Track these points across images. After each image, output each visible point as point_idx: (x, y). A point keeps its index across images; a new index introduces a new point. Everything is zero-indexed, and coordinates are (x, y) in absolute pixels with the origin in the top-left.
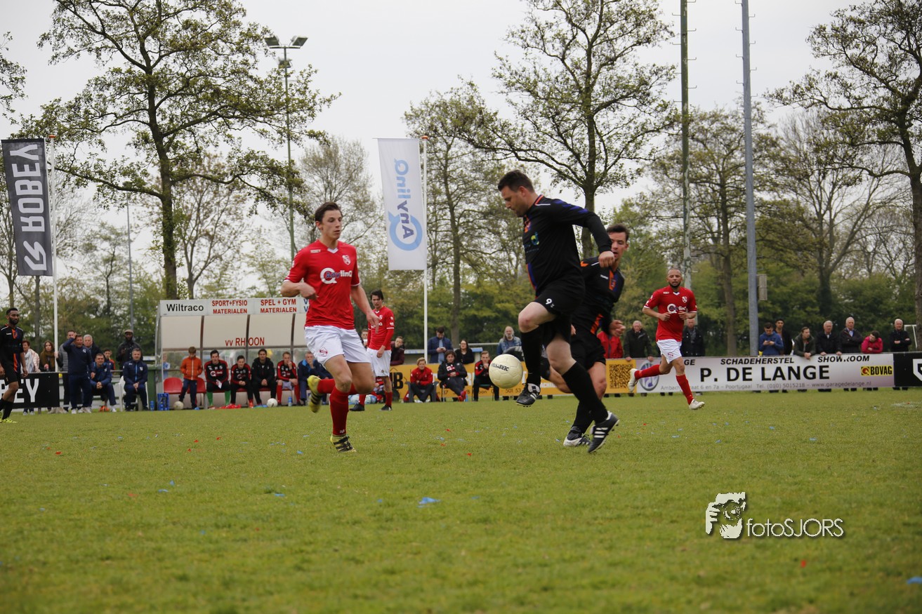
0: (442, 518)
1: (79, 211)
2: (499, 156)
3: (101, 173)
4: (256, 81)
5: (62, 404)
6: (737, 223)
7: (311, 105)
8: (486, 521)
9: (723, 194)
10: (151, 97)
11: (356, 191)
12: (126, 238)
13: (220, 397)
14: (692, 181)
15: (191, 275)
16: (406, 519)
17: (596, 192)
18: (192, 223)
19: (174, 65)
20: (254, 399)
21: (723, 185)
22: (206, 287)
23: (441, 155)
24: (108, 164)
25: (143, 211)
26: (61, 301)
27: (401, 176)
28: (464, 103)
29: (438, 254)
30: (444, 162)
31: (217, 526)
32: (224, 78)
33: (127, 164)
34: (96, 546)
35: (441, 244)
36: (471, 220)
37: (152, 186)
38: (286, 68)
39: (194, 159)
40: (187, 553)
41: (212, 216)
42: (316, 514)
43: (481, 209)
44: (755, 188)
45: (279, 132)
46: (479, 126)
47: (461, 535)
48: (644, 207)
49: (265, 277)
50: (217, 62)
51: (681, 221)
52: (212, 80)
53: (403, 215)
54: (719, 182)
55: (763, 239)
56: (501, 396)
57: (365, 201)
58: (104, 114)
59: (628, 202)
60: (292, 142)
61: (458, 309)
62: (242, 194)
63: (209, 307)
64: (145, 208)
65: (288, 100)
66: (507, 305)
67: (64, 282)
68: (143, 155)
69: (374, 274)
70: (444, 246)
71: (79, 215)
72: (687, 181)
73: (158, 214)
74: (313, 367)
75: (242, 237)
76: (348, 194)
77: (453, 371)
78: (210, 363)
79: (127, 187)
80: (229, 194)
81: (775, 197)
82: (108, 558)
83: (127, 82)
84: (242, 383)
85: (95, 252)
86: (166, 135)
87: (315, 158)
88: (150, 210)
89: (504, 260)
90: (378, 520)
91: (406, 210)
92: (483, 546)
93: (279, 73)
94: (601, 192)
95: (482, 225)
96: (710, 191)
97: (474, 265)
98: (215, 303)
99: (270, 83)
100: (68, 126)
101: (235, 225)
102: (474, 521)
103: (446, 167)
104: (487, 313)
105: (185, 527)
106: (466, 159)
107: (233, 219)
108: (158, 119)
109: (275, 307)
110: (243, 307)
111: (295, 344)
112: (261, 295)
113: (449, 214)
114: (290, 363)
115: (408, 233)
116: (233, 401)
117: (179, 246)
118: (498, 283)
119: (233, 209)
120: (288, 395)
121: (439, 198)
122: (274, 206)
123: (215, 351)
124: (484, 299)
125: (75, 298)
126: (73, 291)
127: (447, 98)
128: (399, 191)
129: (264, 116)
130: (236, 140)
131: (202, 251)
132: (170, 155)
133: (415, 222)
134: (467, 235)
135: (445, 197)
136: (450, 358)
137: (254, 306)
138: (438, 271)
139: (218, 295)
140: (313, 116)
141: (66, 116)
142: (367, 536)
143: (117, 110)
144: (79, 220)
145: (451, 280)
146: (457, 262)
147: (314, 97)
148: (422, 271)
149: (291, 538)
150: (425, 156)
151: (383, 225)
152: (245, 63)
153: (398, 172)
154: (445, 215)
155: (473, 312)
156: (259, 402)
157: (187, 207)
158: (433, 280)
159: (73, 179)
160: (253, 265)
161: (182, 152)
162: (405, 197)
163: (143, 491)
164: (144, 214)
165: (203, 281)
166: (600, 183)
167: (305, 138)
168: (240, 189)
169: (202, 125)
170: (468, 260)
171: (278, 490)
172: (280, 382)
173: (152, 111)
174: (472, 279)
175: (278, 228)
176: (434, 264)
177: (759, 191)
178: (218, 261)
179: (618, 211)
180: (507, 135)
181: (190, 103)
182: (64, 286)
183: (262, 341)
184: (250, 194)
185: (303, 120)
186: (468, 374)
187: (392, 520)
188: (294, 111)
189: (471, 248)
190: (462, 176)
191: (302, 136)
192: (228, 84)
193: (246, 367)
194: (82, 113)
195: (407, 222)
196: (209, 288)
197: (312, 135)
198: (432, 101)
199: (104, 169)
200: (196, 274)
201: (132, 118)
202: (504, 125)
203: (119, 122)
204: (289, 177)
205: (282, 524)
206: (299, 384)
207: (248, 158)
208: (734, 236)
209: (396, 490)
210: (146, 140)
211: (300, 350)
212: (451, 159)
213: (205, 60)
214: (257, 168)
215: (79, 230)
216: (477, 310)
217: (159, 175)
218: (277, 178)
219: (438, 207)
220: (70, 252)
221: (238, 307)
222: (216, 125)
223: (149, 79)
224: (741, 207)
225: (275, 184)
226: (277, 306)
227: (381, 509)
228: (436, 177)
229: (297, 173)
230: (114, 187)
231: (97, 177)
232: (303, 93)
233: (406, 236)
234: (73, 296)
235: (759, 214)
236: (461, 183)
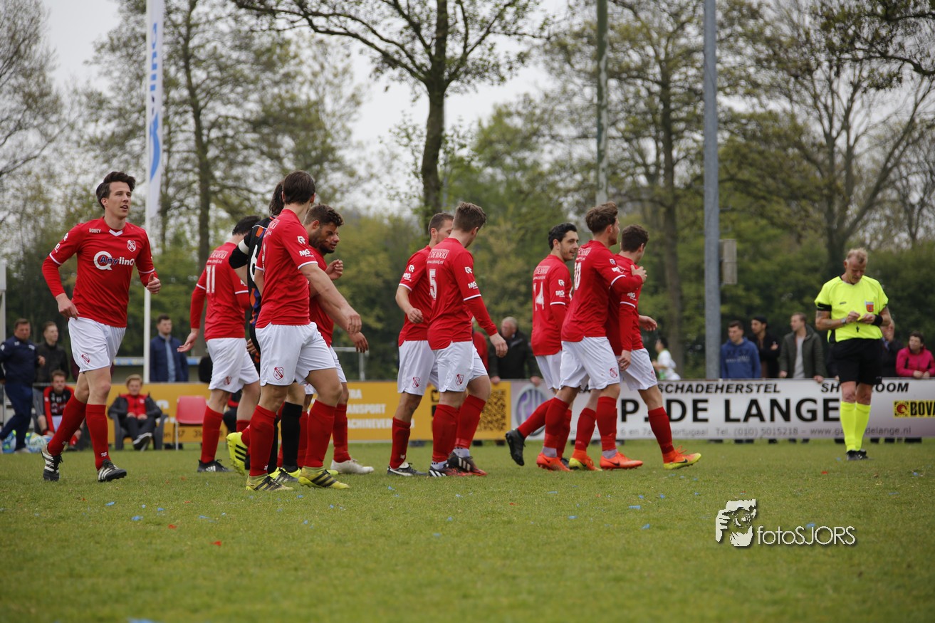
6: (688, 150)
9: (665, 98)
11: (27, 76)
14: (612, 75)
17: (448, 91)
21: (665, 83)
29: (171, 191)
30: (183, 30)
35: (177, 174)
36: (230, 132)
43: (248, 115)
44: (722, 89)
48: (530, 118)
51: (593, 144)
54: (659, 77)
55: (732, 178)
57: (43, 95)
59: (504, 110)
70: (182, 178)
72: (603, 76)
76: (13, 82)
81: (753, 106)
94: (456, 90)
95: (250, 143)
96: (644, 93)
97: (234, 213)
103: (187, 39)
113: (192, 122)
121: (174, 94)
134: (223, 160)
135: (185, 93)
138: (172, 222)
145: (193, 237)
146: (205, 207)
154: (185, 123)
158: (164, 235)
166: (454, 76)
170: (225, 204)
176: (164, 209)
177: (727, 94)
179: (485, 124)
189: (230, 183)
190: (215, 56)
208: (682, 172)
212: (197, 25)
219: (173, 109)
224: (695, 122)
228: (170, 57)
235: (727, 135)
236: (212, 69)
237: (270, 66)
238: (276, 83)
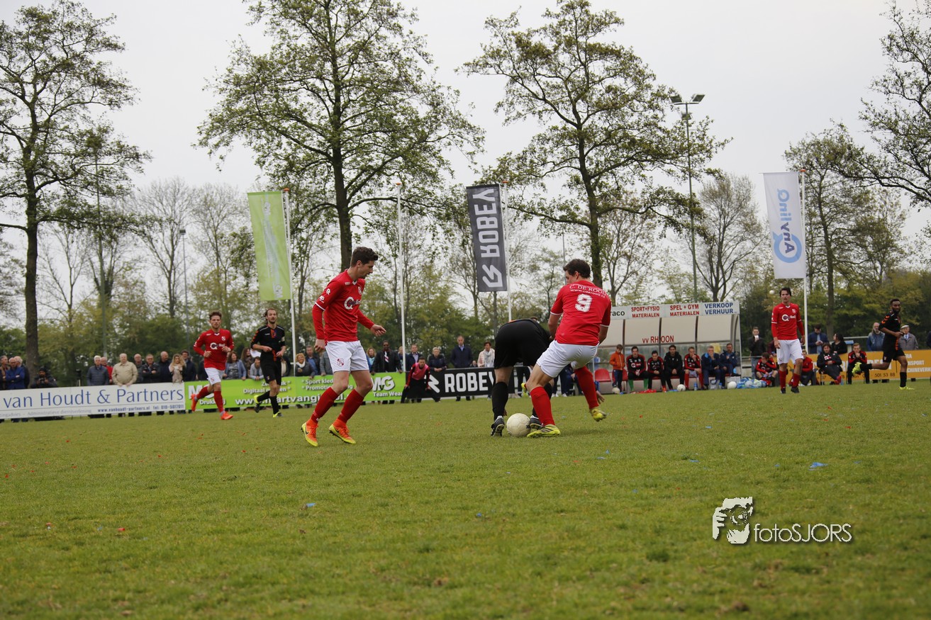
0: (830, 479)
1: (526, 239)
2: (865, 183)
3: (543, 209)
4: (664, 131)
5: (516, 391)
7: (708, 148)
8: (868, 481)
10: (581, 147)
11: (745, 216)
12: (562, 260)
13: (640, 383)
15: (613, 287)
16: (800, 480)
18: (614, 246)
19: (600, 122)
20: (667, 385)
22: (625, 297)
23: (816, 184)
24: (549, 202)
25: (575, 238)
26: (514, 309)
27: (783, 202)
28: (835, 141)
29: (814, 265)
30: (818, 190)
31: (646, 486)
32: (639, 130)
33: (563, 201)
34: (552, 502)
35: (816, 257)
36: (842, 236)
37: (583, 218)
38: (687, 120)
39: (615, 195)
40: (624, 507)
41: (629, 240)
42: (725, 476)
43: (850, 227)
45: (683, 171)
46: (848, 159)
47: (848, 493)
49: (672, 287)
50: (633, 117)
52: (629, 132)
53: (785, 234)
56: (871, 380)
57: (753, 224)
58: (544, 163)
60: (692, 179)
61: (832, 309)
62: (653, 222)
63: (629, 312)
64: (577, 236)
65: (690, 145)
66: (873, 305)
67: (515, 296)
68: (575, 193)
69: (761, 283)
70: (820, 258)
71: (525, 243)
73: (587, 240)
74: (713, 359)
75: (653, 256)
76: (739, 219)
77: (830, 360)
78: (631, 357)
79: (563, 219)
80: (642, 222)
82: (562, 511)
83: (563, 136)
84: (657, 372)
85: (539, 272)
86: (593, 177)
87: (711, 191)
88: (581, 237)
89: (871, 268)
90: (777, 481)
91: (788, 230)
92: (867, 502)
93: (682, 124)
95: (851, 240)
97: (845, 273)
98: (633, 309)
99: (675, 132)
100: (517, 173)
101: (648, 247)
102: (857, 482)
103: (820, 194)
104: (856, 312)
105: (621, 486)
106: (837, 187)
107: (646, 242)
108: (587, 165)
109: (682, 311)
110: (656, 312)
111: (698, 340)
112: (669, 302)
113: (823, 232)
114: (694, 356)
115: (789, 248)
116: (650, 387)
117: (604, 265)
118: (865, 287)
119: (646, 234)
120: (694, 381)
121: (814, 220)
122: (679, 230)
123: (635, 347)
124: (854, 301)
125: (524, 308)
126: (522, 303)
127: (821, 138)
128: (782, 215)
129: (671, 159)
130: (648, 179)
131: (621, 269)
132: (597, 193)
133: (795, 239)
134: (838, 249)
135: (819, 219)
136: (827, 349)
137: (665, 311)
138: (815, 279)
139: (635, 303)
140: (710, 157)
141: (516, 165)
142: (769, 494)
143: (555, 159)
144: (526, 247)
145: (825, 286)
146: (830, 271)
147: (711, 142)
148: (802, 279)
149: (706, 495)
150: (803, 186)
151: (768, 242)
152: (655, 117)
153: (781, 199)
154: (820, 233)
155: (845, 312)
156: (671, 387)
157: (609, 234)
158: (811, 287)
159: (522, 214)
160: (663, 278)
161: (605, 190)
162: (786, 219)
163: (585, 458)
164: (576, 240)
165: (623, 292)
167: (704, 175)
168: (651, 218)
169: (621, 168)
170: (840, 270)
171: (693, 457)
172: (687, 371)
173: (582, 160)
174: (843, 285)
175: (682, 248)
176: (811, 274)
178: (634, 276)
180: (872, 166)
181: (612, 151)
182: (515, 299)
183: (672, 338)
184: (659, 221)
185: (702, 160)
186: (843, 362)
187: (788, 480)
188: (695, 153)
189: (842, 260)
190: (833, 201)
191: (702, 174)
192: (642, 135)
193: (659, 359)
194: (528, 163)
195: (789, 239)
196: (628, 297)
197: (710, 172)
198: (808, 141)
199: (546, 206)
200: (617, 287)
201: (566, 165)
202: (870, 158)
203: (556, 168)
204: (691, 206)
205: (698, 484)
206: (703, 372)
207: (658, 193)
209: (790, 457)
210: (578, 182)
211: (702, 345)
212: (824, 187)
213: (623, 116)
214: (665, 201)
215: (526, 254)
216: (848, 310)
217: (588, 209)
218: (682, 208)
219: (814, 226)
220: (519, 272)
221: (652, 312)
222: (632, 167)
223: (580, 134)
225: (680, 212)
226: (683, 310)
227: (778, 472)
228: (812, 202)
229: (698, 203)
230: (552, 219)
231: (540, 212)
232: (702, 139)
233: (787, 251)
234: (522, 306)
236: (833, 206)
237: (860, 204)
238: (863, 212)
